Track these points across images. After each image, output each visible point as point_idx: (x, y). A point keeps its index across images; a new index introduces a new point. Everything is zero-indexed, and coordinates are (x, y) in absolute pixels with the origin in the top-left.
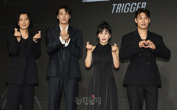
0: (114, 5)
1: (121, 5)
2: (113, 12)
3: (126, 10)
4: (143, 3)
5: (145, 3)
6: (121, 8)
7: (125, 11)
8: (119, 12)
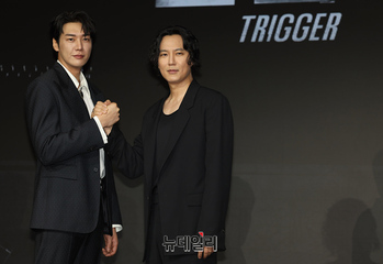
0: (248, 19)
1: (267, 18)
2: (242, 39)
3: (282, 36)
4: (332, 15)
5: (339, 16)
6: (267, 29)
7: (277, 38)
8: (261, 39)
